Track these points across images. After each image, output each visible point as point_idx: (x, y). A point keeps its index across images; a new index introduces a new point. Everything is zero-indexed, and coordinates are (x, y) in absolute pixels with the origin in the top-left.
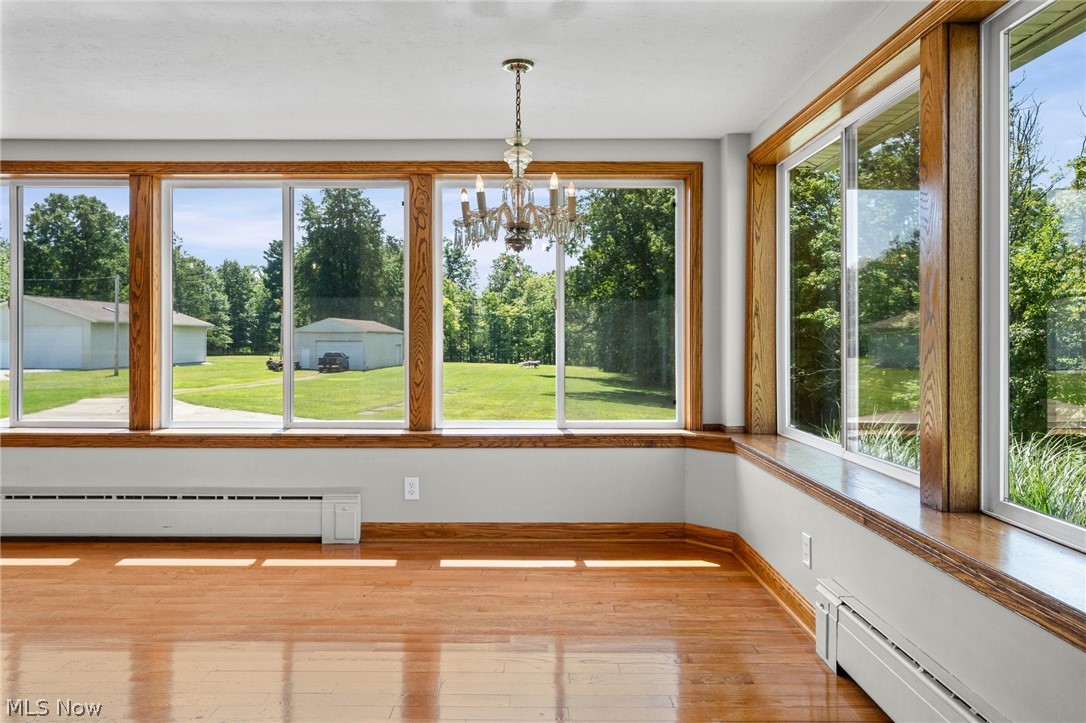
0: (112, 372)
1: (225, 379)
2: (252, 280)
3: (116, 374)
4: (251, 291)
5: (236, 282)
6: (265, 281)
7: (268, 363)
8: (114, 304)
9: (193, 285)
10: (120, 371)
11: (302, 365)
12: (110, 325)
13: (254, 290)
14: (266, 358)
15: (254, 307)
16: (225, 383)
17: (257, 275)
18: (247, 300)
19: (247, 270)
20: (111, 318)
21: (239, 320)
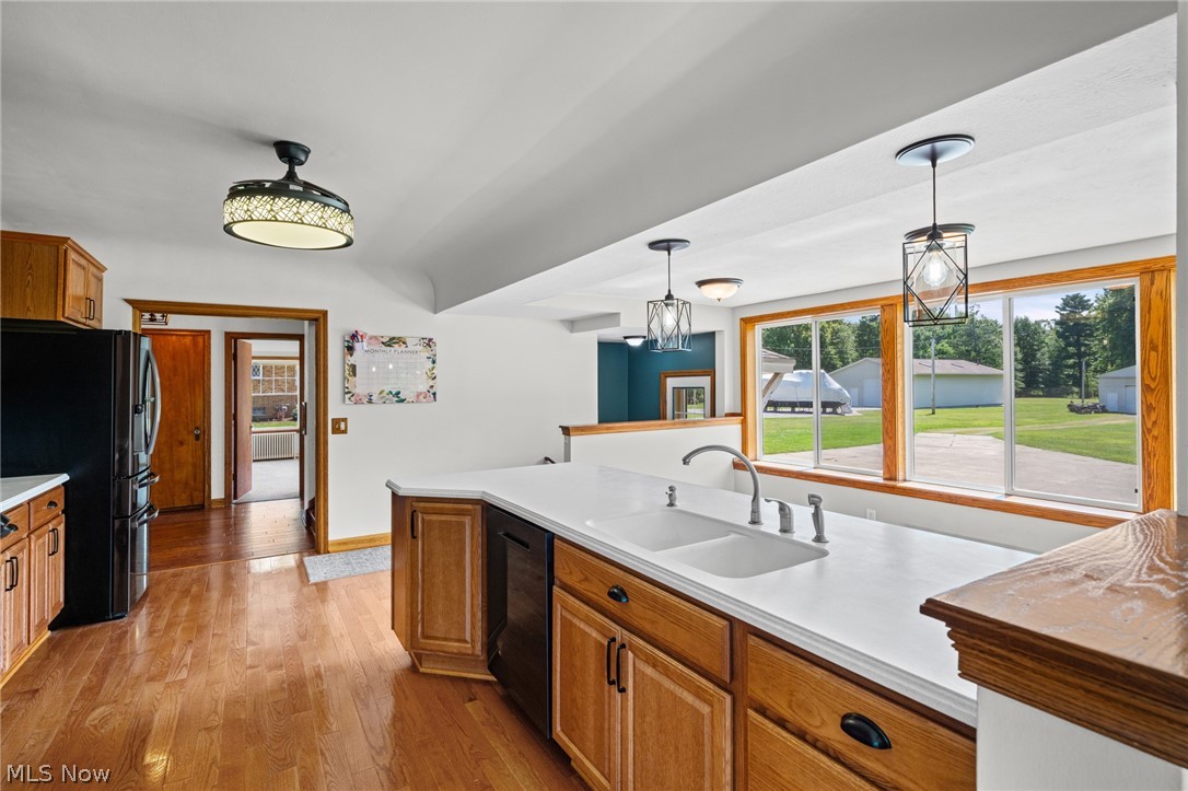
0: (930, 411)
1: (1029, 420)
2: (1044, 332)
3: (933, 413)
4: (1043, 342)
5: (1028, 336)
6: (1057, 332)
7: (1069, 406)
8: (930, 361)
9: (989, 342)
10: (936, 410)
11: (1108, 408)
12: (929, 376)
13: (1046, 341)
14: (1066, 401)
15: (1047, 355)
16: (1028, 424)
17: (1047, 328)
18: (1039, 350)
19: (1038, 323)
20: (929, 371)
21: (1030, 367)
